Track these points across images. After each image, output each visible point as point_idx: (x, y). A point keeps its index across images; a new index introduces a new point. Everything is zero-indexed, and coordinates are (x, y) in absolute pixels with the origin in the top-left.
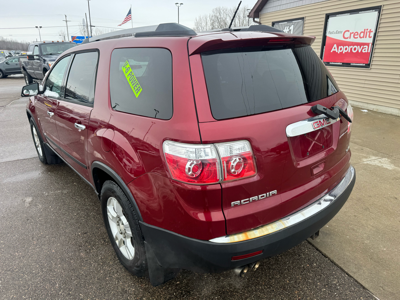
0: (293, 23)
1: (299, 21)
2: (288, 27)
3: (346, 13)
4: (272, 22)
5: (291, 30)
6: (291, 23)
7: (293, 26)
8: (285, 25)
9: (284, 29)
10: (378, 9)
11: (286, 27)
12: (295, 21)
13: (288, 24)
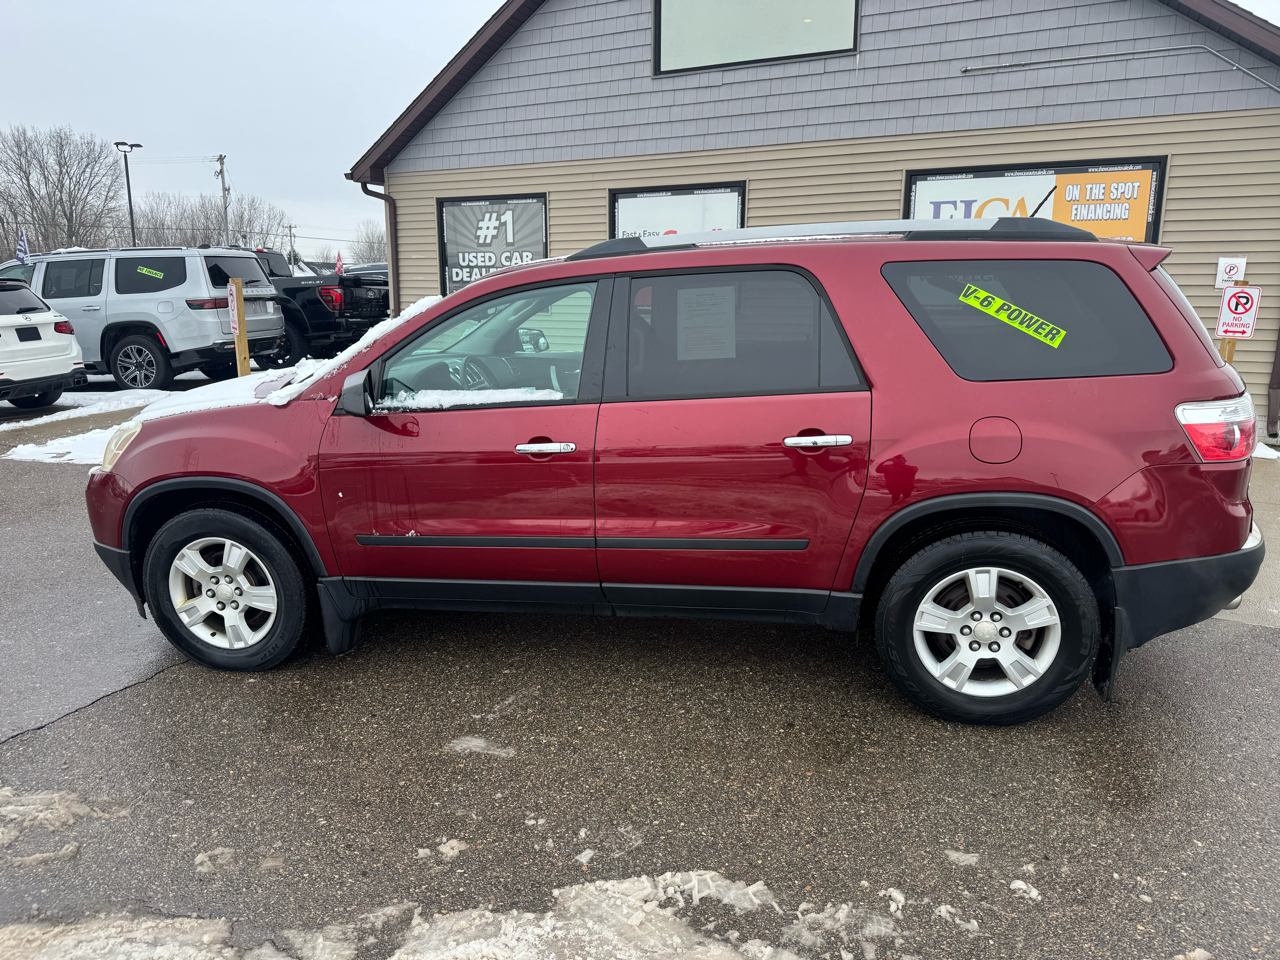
0: (511, 207)
1: (530, 201)
2: (494, 215)
3: (662, 191)
4: (437, 199)
5: (505, 222)
6: (504, 206)
7: (509, 213)
8: (484, 210)
9: (483, 220)
10: (740, 187)
11: (487, 215)
12: (515, 201)
13: (493, 208)
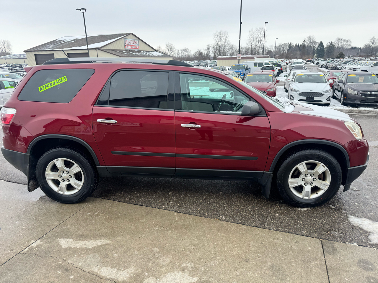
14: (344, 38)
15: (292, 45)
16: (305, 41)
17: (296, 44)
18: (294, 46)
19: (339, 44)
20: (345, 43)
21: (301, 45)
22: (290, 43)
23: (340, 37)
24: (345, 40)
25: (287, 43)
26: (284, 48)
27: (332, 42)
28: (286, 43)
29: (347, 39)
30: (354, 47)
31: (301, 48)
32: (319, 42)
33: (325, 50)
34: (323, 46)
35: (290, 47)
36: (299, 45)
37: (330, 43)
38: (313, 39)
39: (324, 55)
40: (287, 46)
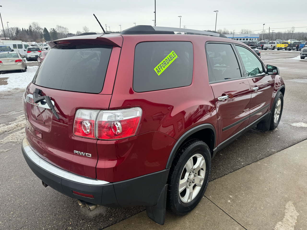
14: (62, 26)
15: (19, 29)
16: (30, 26)
17: (23, 29)
18: (21, 30)
19: (60, 31)
20: (64, 30)
21: (27, 30)
22: (17, 28)
23: (59, 25)
24: (63, 28)
25: (14, 28)
26: (12, 32)
27: (54, 29)
28: (12, 27)
29: (64, 27)
30: (70, 33)
31: (29, 33)
32: (44, 28)
33: (50, 35)
34: (48, 32)
35: (18, 31)
36: (26, 30)
37: (52, 29)
38: (37, 25)
39: (50, 39)
40: (14, 30)
